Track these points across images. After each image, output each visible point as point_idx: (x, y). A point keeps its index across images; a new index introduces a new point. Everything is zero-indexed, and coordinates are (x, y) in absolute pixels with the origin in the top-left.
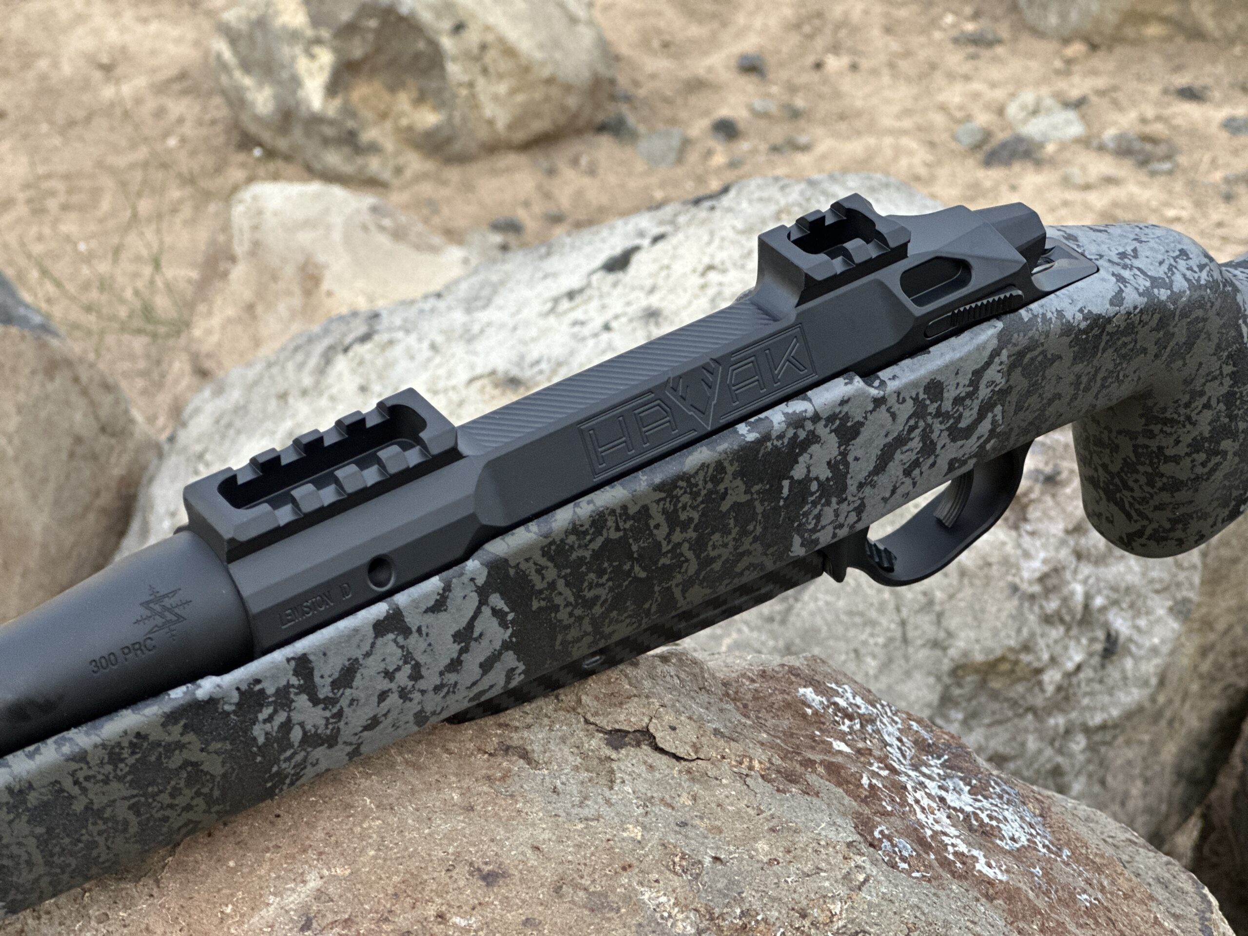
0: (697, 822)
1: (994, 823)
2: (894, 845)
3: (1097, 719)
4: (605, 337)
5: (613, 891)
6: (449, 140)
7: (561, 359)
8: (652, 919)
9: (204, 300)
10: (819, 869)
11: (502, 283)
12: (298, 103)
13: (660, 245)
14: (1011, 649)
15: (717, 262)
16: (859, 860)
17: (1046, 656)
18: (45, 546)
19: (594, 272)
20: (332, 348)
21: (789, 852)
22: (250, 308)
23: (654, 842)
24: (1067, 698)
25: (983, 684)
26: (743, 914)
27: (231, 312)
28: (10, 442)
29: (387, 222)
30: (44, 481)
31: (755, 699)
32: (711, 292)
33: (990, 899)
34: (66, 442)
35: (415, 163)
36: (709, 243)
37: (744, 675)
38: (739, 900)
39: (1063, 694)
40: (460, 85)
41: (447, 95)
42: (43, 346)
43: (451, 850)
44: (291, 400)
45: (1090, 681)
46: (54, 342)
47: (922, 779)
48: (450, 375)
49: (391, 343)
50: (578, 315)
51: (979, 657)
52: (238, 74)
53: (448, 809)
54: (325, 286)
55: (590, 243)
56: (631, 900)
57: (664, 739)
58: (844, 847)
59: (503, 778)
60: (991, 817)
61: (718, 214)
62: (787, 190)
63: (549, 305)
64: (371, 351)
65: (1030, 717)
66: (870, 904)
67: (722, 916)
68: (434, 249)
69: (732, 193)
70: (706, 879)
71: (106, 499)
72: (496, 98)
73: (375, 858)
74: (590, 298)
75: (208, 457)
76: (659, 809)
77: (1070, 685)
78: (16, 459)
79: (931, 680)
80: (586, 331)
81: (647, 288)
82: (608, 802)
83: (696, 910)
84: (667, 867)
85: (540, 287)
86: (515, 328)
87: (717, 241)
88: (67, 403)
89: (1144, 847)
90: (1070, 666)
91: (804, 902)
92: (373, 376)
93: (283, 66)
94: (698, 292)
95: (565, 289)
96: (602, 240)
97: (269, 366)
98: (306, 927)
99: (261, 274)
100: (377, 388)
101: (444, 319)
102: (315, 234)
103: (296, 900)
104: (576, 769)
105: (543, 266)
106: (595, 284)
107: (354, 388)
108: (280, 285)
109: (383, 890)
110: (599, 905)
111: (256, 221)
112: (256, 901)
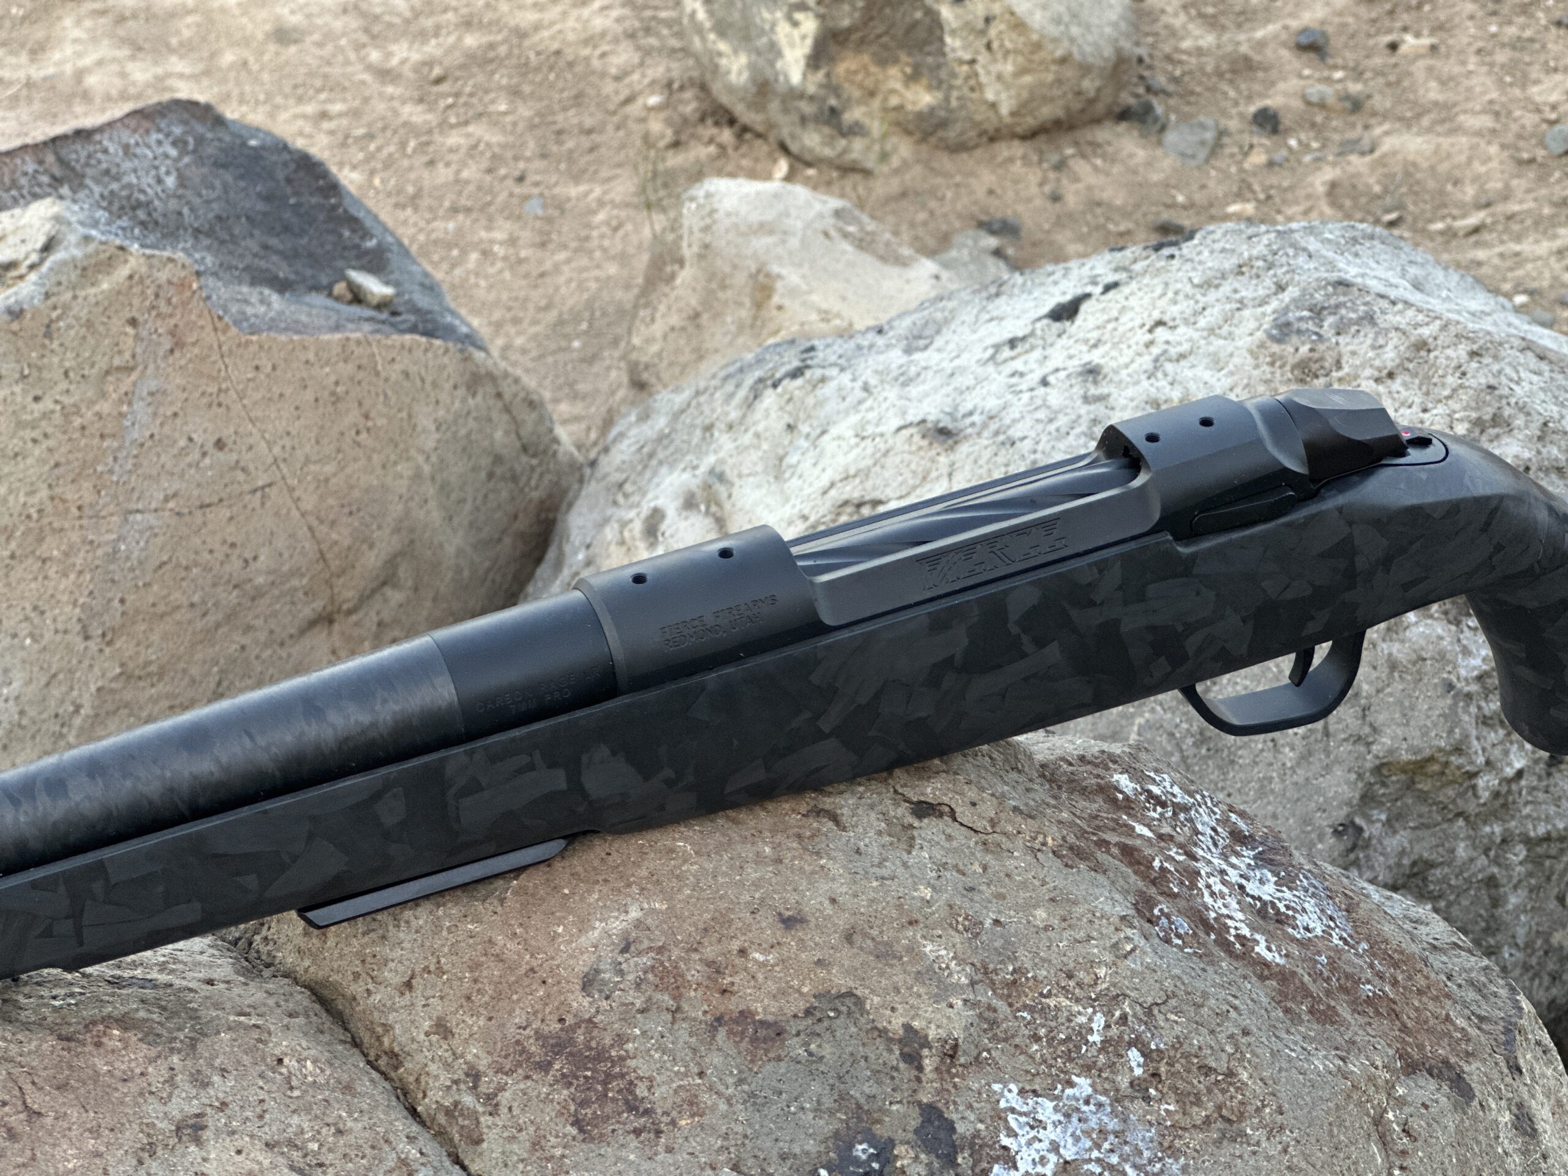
0: (984, 888)
1: (1291, 913)
2: (1171, 923)
3: (1541, 830)
4: (1042, 390)
5: (898, 942)
6: (943, 124)
7: (994, 412)
8: (930, 969)
9: (646, 305)
10: (1090, 938)
11: (947, 321)
12: (777, 75)
13: (1111, 294)
14: (1440, 750)
15: (1166, 318)
16: (1130, 932)
17: (1481, 760)
18: (458, 570)
19: (1039, 319)
20: (761, 380)
21: (1064, 920)
22: (697, 315)
23: (941, 903)
24: (1504, 806)
25: (1410, 785)
26: (1015, 971)
27: (675, 320)
28: (428, 458)
29: (852, 229)
30: (462, 501)
31: (1070, 781)
32: (1155, 350)
33: (1262, 978)
34: (485, 461)
35: (904, 148)
36: (1164, 294)
37: (1063, 759)
38: (1013, 959)
39: (1501, 801)
40: (961, 62)
41: (943, 74)
42: (467, 359)
43: (757, 896)
44: (716, 434)
45: (1532, 789)
46: (479, 355)
47: (1224, 866)
48: (879, 421)
49: (823, 380)
50: (1018, 365)
51: (1405, 757)
52: (712, 36)
53: (759, 859)
54: (776, 300)
55: (1042, 284)
56: (912, 949)
57: (964, 813)
58: (1118, 920)
59: (813, 836)
60: (1288, 907)
61: (1175, 262)
63: (990, 351)
64: (800, 388)
65: (1461, 822)
66: (1133, 971)
68: (902, 262)
69: (1197, 239)
70: (985, 938)
71: (522, 524)
72: (999, 77)
73: (690, 896)
74: (1033, 348)
75: (628, 488)
76: (951, 874)
77: (1509, 792)
78: (433, 479)
79: (1353, 776)
80: (1023, 383)
81: (1091, 343)
82: (905, 865)
83: (972, 964)
84: (951, 925)
85: (983, 331)
86: (952, 375)
87: (1170, 295)
88: (490, 420)
89: (1470, 952)
90: (1509, 772)
91: (1072, 965)
92: (802, 415)
93: (762, 32)
94: (1143, 349)
95: (1009, 336)
96: (1056, 283)
97: (698, 393)
98: (625, 950)
99: (709, 280)
100: (805, 428)
101: (881, 358)
102: (770, 240)
103: (617, 925)
104: (880, 833)
105: (990, 307)
106: (1039, 332)
107: (781, 426)
108: (729, 294)
109: (695, 925)
110: (885, 954)
111: (708, 221)
112: (584, 925)
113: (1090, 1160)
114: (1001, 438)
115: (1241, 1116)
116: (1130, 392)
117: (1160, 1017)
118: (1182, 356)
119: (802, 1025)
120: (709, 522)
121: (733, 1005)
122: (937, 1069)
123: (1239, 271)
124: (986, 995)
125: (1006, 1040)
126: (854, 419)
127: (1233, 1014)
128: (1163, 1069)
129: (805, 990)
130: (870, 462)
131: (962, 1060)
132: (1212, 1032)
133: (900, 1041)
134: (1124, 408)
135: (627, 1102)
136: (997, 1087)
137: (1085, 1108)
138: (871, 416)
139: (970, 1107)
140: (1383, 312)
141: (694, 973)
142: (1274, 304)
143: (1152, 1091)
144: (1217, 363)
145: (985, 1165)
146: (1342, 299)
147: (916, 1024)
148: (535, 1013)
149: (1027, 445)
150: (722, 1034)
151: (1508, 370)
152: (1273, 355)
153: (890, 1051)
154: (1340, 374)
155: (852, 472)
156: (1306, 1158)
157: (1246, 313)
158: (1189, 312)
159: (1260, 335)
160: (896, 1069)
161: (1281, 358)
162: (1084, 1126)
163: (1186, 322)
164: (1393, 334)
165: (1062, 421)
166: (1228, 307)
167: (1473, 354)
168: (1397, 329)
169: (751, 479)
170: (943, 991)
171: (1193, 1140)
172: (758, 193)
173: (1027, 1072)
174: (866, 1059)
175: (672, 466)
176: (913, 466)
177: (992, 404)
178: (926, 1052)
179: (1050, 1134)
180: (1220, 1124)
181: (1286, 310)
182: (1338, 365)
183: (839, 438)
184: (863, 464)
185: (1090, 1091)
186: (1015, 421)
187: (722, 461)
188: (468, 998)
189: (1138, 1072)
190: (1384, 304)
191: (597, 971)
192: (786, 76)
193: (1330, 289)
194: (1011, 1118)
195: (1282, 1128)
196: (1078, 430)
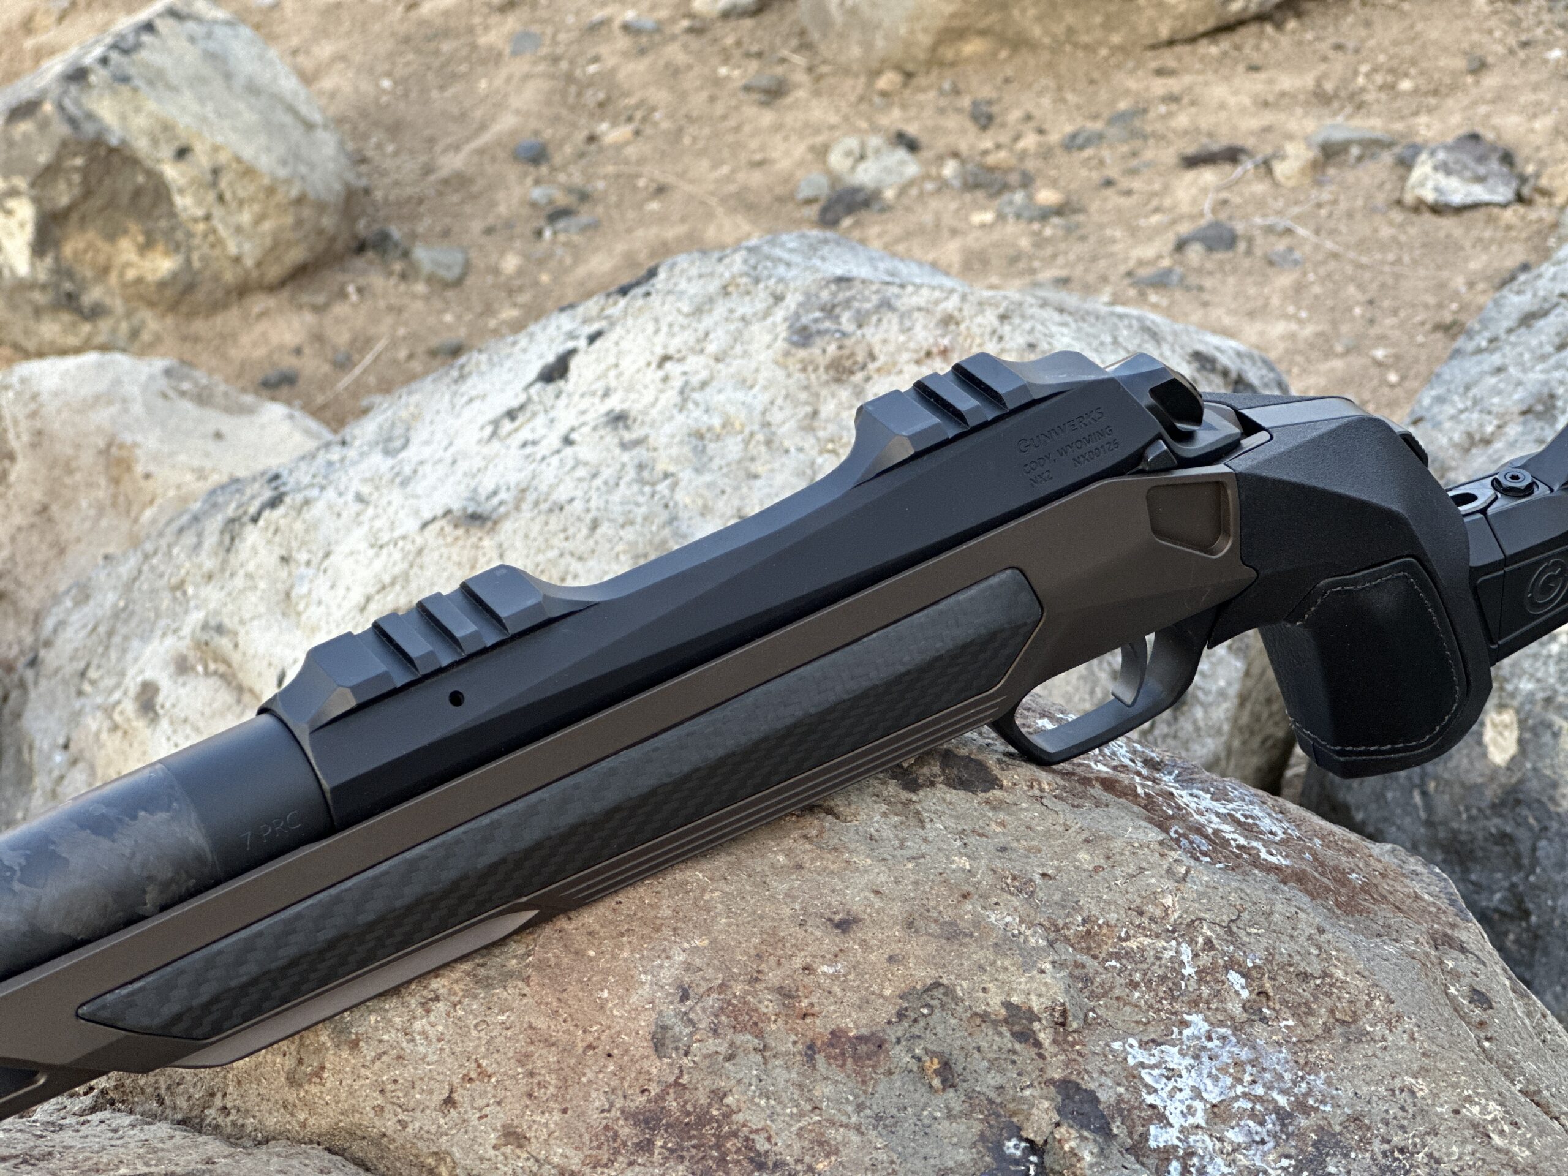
0: (1015, 845)
1: (1250, 821)
2: (1191, 842)
4: (569, 451)
5: (962, 918)
6: (190, 288)
7: (523, 485)
8: (1005, 939)
10: (1142, 870)
11: (415, 417)
13: (598, 344)
15: (671, 351)
16: (1176, 855)
19: (531, 385)
20: (233, 522)
21: (1108, 858)
22: (45, 509)
23: (983, 869)
26: (1085, 922)
27: (19, 519)
29: (186, 386)
32: (677, 383)
33: (1284, 880)
35: (153, 321)
36: (657, 331)
38: (1078, 909)
40: (196, 220)
41: (180, 235)
43: (797, 907)
44: (190, 590)
48: (392, 526)
49: (307, 502)
50: (525, 434)
53: (778, 870)
54: (139, 469)
55: (509, 356)
56: (979, 923)
58: (1157, 846)
60: (1246, 817)
61: (654, 298)
62: (726, 261)
63: (489, 430)
64: (285, 516)
66: (1197, 893)
67: (1066, 925)
69: (662, 274)
70: (1041, 895)
72: (239, 230)
73: (729, 925)
74: (534, 415)
75: (93, 674)
76: (973, 840)
80: (542, 450)
81: (600, 393)
82: (925, 840)
83: (1041, 925)
84: (1002, 889)
85: (467, 414)
86: (454, 462)
87: (665, 329)
91: (1138, 901)
92: (294, 544)
94: (661, 386)
95: (501, 409)
96: (524, 350)
97: (147, 557)
98: (684, 997)
99: (52, 467)
100: (303, 557)
101: (364, 465)
102: (113, 410)
103: (667, 975)
104: (884, 815)
105: (464, 388)
106: (536, 398)
107: (274, 559)
108: (78, 476)
109: (745, 953)
110: (953, 933)
111: (33, 406)
112: (628, 982)
113: (1236, 1098)
114: (544, 506)
115: (1355, 1018)
116: (668, 429)
117: (1242, 933)
118: (704, 385)
119: (899, 1030)
120: (214, 682)
121: (820, 1027)
122: (1055, 1041)
123: (725, 291)
124: (1068, 953)
125: (1105, 994)
126: (360, 532)
127: (1302, 915)
128: (1268, 985)
129: (887, 993)
130: (405, 565)
131: (1075, 1025)
132: (1292, 936)
133: (1006, 1021)
134: (669, 445)
135: (751, 1160)
136: (1117, 1045)
137: (1210, 1045)
138: (378, 524)
139: (1102, 1072)
140: (898, 296)
141: (768, 1005)
142: (779, 314)
143: (1265, 1010)
144: (744, 383)
145: (1141, 1129)
146: (848, 294)
147: (1015, 999)
148: (614, 1090)
149: (578, 506)
150: (820, 1059)
151: (1039, 327)
152: (802, 361)
153: (1000, 1034)
154: (877, 364)
155: (387, 579)
156: (1432, 1039)
157: (755, 328)
158: (692, 341)
159: (780, 345)
160: (1015, 1052)
161: (812, 362)
162: (1218, 1064)
163: (692, 350)
164: (916, 314)
165: (607, 473)
166: (732, 327)
167: (1003, 318)
168: (919, 309)
169: (256, 623)
170: (1028, 961)
171: (1323, 1051)
172: (79, 368)
173: (1138, 1022)
174: (979, 1049)
175: (145, 638)
176: (455, 558)
177: (514, 478)
178: (1036, 1026)
179: (1187, 1081)
180: (1338, 1030)
181: (797, 315)
182: (872, 357)
183: (352, 553)
184: (397, 570)
185: (1206, 1027)
186: (552, 487)
187: (216, 612)
188: (530, 1095)
189: (1245, 994)
190: (895, 290)
191: (665, 1028)
192: (12, 271)
193: (833, 287)
194: (1144, 1074)
195: (1399, 1017)
196: (626, 479)
